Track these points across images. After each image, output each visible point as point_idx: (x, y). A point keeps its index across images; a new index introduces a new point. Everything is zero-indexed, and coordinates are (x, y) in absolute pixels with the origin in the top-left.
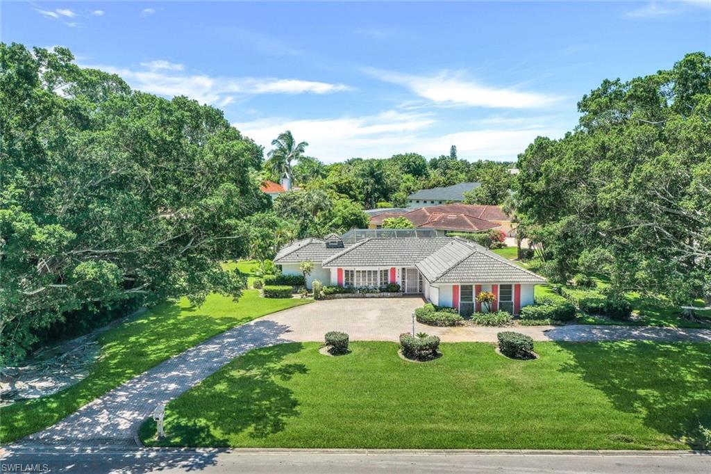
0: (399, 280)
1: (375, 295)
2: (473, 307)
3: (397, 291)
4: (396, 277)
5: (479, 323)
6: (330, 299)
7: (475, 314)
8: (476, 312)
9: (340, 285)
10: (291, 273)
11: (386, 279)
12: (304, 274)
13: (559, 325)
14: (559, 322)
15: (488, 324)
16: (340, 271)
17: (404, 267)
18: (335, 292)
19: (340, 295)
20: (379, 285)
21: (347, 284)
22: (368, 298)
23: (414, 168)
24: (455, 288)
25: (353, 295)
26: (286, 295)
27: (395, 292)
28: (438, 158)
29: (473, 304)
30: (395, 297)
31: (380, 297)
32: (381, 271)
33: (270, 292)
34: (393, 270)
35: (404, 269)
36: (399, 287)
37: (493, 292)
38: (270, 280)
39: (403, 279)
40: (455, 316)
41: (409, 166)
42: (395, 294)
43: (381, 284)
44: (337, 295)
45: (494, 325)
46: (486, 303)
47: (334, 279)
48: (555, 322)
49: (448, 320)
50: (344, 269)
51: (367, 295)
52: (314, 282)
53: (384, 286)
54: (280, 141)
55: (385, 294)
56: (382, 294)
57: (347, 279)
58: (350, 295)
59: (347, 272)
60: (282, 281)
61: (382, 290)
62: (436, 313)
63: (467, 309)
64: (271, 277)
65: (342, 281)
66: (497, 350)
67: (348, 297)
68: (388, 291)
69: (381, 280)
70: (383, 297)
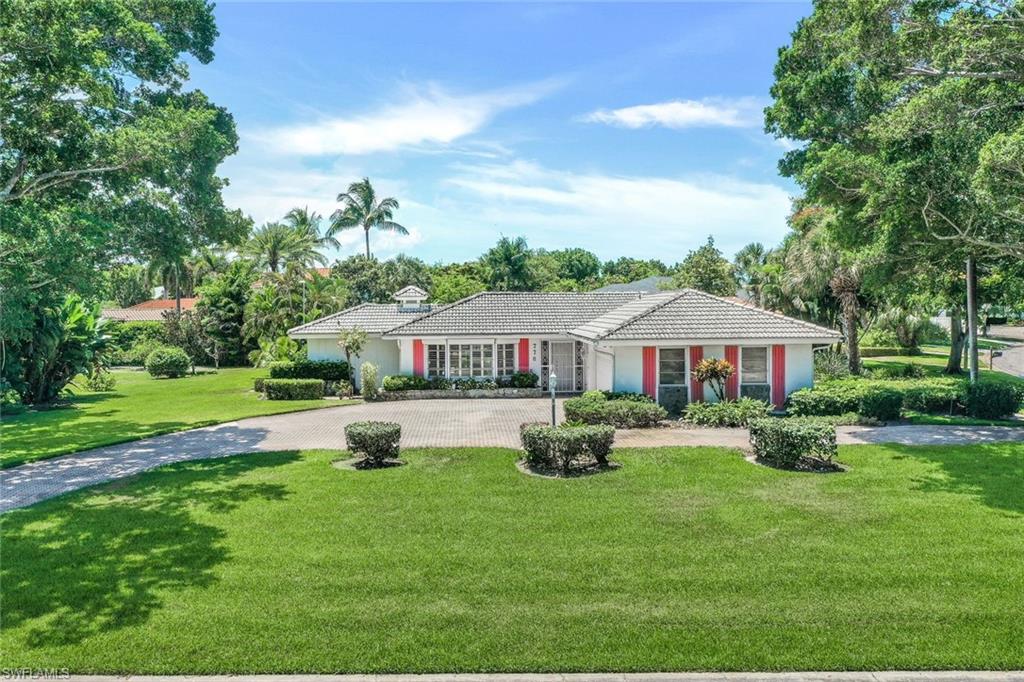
0: (535, 366)
1: (486, 392)
2: (686, 395)
3: (532, 386)
4: (531, 359)
5: (701, 422)
6: (397, 399)
7: (690, 405)
8: (694, 401)
9: (418, 374)
10: (326, 358)
11: (510, 363)
12: (348, 356)
13: (873, 425)
14: (873, 419)
15: (721, 423)
16: (418, 345)
17: (544, 337)
18: (407, 387)
19: (417, 393)
20: (495, 374)
21: (432, 373)
22: (474, 398)
23: (578, 269)
24: (648, 352)
25: (443, 393)
26: (309, 393)
27: (526, 387)
28: (616, 262)
29: (686, 389)
30: (527, 397)
31: (496, 397)
32: (500, 346)
33: (279, 388)
34: (524, 344)
35: (545, 343)
36: (535, 378)
37: (727, 359)
38: (281, 369)
39: (545, 364)
40: (650, 407)
41: (570, 267)
42: (528, 391)
43: (500, 373)
44: (410, 393)
45: (733, 425)
46: (714, 381)
47: (407, 362)
48: (864, 419)
49: (633, 413)
50: (427, 341)
51: (472, 392)
52: (366, 367)
53: (506, 378)
54: (353, 196)
55: (508, 391)
56: (501, 391)
57: (432, 365)
58: (437, 393)
59: (432, 347)
60: (306, 370)
61: (500, 384)
62: (608, 403)
63: (674, 399)
64: (285, 363)
65: (423, 367)
66: (751, 459)
67: (433, 397)
68: (514, 386)
69: (500, 365)
70: (504, 397)
